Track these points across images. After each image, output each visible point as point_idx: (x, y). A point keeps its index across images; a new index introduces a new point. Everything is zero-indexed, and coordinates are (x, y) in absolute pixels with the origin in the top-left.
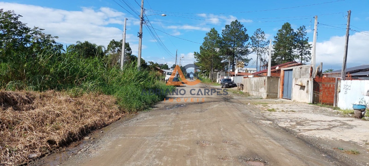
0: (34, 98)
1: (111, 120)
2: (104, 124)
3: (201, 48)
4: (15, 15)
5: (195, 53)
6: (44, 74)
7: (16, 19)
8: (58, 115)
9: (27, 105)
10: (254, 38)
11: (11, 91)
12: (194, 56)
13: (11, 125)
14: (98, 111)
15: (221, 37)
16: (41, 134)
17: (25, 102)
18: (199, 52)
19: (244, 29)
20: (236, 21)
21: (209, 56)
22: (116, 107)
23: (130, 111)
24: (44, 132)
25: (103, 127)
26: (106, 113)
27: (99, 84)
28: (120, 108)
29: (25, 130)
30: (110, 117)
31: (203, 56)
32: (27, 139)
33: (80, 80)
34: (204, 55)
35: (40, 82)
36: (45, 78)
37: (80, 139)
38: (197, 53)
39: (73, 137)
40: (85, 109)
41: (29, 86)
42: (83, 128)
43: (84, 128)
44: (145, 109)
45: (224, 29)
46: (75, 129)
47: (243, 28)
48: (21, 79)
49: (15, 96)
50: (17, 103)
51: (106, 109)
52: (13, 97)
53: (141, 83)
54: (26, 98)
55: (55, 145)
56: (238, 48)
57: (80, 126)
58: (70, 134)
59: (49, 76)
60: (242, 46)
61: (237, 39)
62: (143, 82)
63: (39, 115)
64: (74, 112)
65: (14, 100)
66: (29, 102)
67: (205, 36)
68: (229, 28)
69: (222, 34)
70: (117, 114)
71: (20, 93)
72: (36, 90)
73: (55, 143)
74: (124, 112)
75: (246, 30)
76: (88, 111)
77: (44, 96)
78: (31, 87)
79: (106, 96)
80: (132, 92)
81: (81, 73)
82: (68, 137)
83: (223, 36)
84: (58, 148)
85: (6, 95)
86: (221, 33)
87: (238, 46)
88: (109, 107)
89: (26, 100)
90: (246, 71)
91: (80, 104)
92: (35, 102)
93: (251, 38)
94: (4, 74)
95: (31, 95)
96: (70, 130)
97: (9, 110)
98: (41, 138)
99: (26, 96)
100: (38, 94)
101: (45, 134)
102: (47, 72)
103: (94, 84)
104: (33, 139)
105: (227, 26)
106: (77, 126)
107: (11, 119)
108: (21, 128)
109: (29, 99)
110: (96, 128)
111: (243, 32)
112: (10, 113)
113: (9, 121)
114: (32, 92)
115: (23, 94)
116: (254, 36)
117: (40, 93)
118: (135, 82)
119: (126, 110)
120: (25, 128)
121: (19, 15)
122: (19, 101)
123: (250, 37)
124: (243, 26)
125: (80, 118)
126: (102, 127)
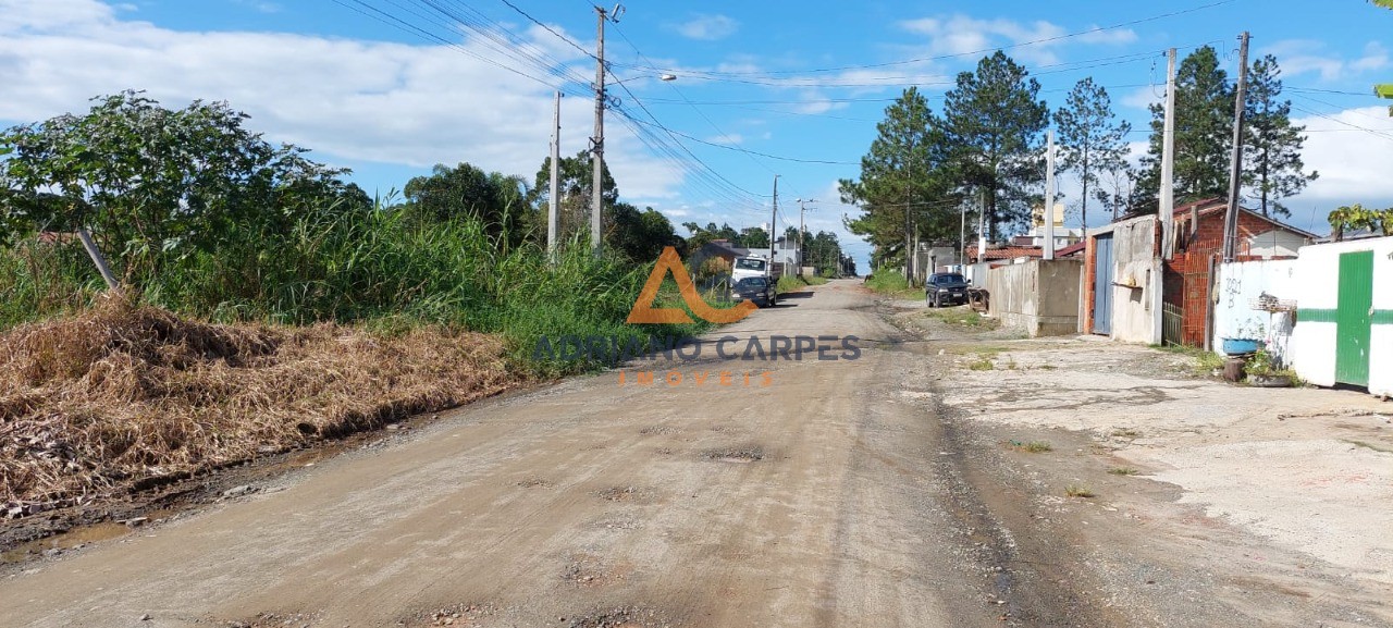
0: (279, 341)
1: (473, 395)
2: (450, 400)
3: (866, 163)
4: (232, 113)
5: (844, 183)
6: (312, 277)
7: (231, 125)
8: (331, 379)
9: (259, 358)
10: (1068, 114)
11: (224, 325)
12: (840, 195)
13: (222, 394)
14: (443, 372)
15: (944, 118)
16: (286, 413)
17: (255, 350)
18: (857, 181)
19: (1031, 81)
20: (999, 54)
21: (894, 189)
22: (500, 365)
23: (543, 375)
24: (291, 409)
25: (445, 409)
26: (463, 378)
27: (461, 301)
28: (508, 367)
29: (252, 404)
30: (473, 388)
31: (871, 192)
32: (256, 420)
33: (409, 292)
34: (877, 190)
35: (298, 302)
36: (311, 287)
37: (376, 427)
38: (851, 181)
39: (361, 422)
40: (405, 365)
41: (271, 312)
42: (386, 407)
43: (391, 406)
44: (587, 369)
45: (954, 86)
46: (365, 407)
47: (1026, 80)
48: (250, 294)
49: (232, 336)
50: (237, 351)
51: (467, 368)
52: (227, 338)
53: (600, 296)
54: (259, 342)
55: (314, 435)
56: (1010, 159)
57: (382, 402)
58: (353, 416)
59: (323, 282)
60: (1022, 148)
61: (1004, 122)
62: (605, 295)
63: (285, 377)
64: (375, 372)
65: (229, 344)
66: (266, 352)
67: (882, 118)
68: (972, 83)
69: (948, 108)
70: (497, 381)
71: (244, 330)
72: (288, 321)
73: (314, 430)
74: (523, 378)
75: (1036, 86)
76: (412, 371)
77: (306, 337)
78: (275, 315)
79: (478, 337)
80: (554, 323)
81: (415, 270)
82: (346, 421)
83: (948, 114)
84: (318, 440)
85: (211, 334)
86: (943, 105)
87: (1010, 150)
88: (479, 363)
89: (258, 346)
90: (1069, 243)
91: (394, 352)
92: (282, 349)
93: (1057, 119)
94: (207, 283)
95: (271, 333)
96: (354, 408)
97: (219, 363)
98: (286, 421)
99: (260, 336)
100: (290, 332)
101: (294, 414)
102: (320, 272)
103: (445, 303)
104: (267, 420)
105: (964, 78)
106: (375, 402)
107: (223, 383)
108: (243, 399)
109: (266, 342)
110: (424, 410)
111: (1024, 97)
112: (218, 372)
113: (217, 387)
114: (272, 328)
115: (252, 331)
116: (1068, 107)
117: (297, 330)
118: (580, 294)
119: (529, 371)
120: (251, 401)
121: (241, 115)
122: (240, 348)
123: (1054, 115)
124: (1027, 73)
125: (386, 387)
126: (440, 409)
